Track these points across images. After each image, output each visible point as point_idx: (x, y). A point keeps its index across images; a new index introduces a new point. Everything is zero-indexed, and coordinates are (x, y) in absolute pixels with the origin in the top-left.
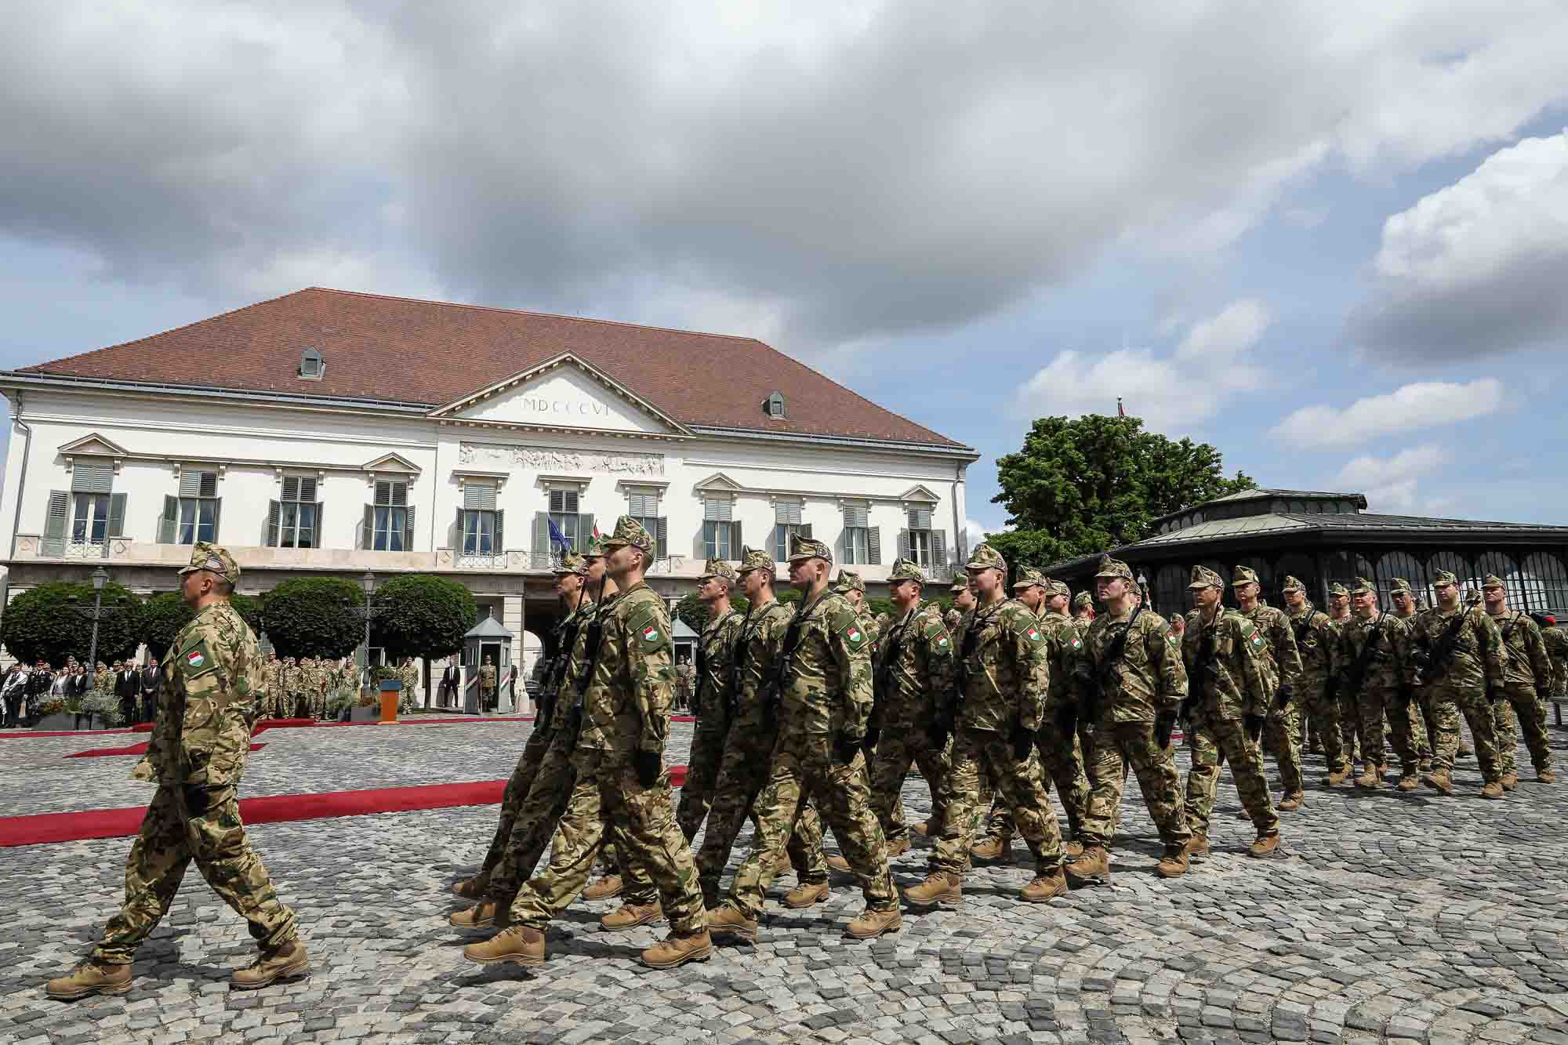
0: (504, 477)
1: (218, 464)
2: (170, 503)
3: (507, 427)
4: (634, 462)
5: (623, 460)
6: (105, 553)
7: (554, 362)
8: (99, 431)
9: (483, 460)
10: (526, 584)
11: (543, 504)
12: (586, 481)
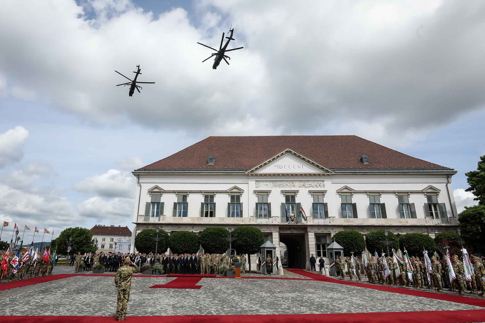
0: (270, 192)
1: (187, 192)
2: (175, 204)
3: (270, 175)
4: (313, 184)
5: (309, 183)
6: (159, 220)
7: (284, 152)
8: (157, 184)
9: (263, 187)
10: (279, 228)
11: (283, 200)
12: (298, 191)
